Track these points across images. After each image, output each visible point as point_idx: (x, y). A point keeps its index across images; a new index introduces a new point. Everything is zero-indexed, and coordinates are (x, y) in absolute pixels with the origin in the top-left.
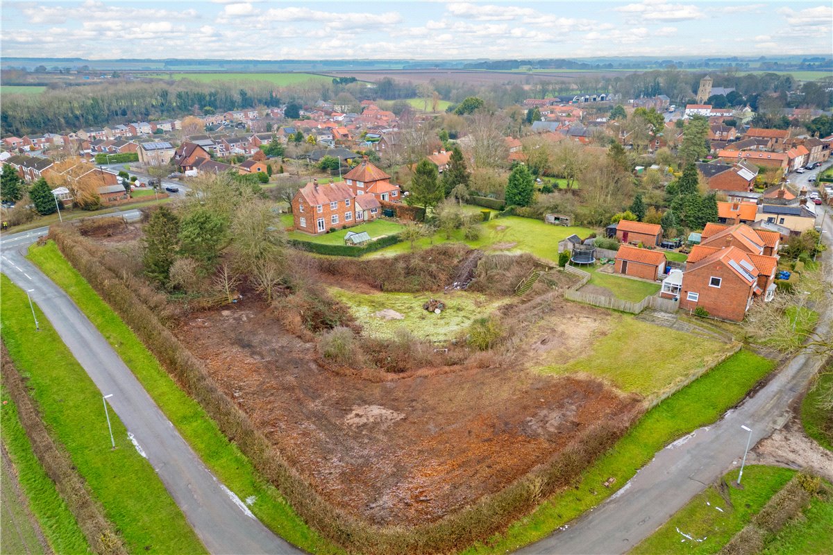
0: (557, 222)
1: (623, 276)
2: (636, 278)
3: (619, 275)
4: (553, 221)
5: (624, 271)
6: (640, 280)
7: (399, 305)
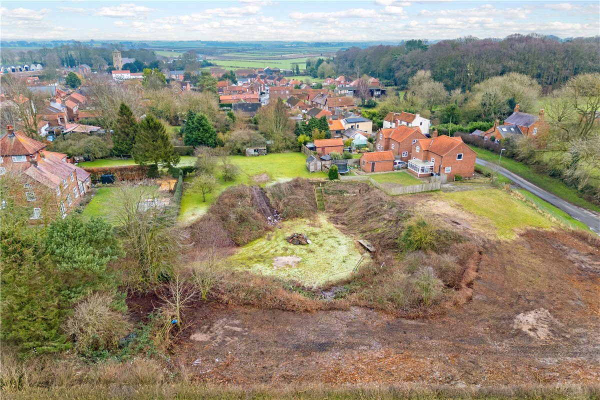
0: (257, 153)
1: (373, 173)
2: (382, 173)
3: (370, 174)
4: (253, 153)
5: (373, 171)
6: (384, 173)
7: (272, 251)
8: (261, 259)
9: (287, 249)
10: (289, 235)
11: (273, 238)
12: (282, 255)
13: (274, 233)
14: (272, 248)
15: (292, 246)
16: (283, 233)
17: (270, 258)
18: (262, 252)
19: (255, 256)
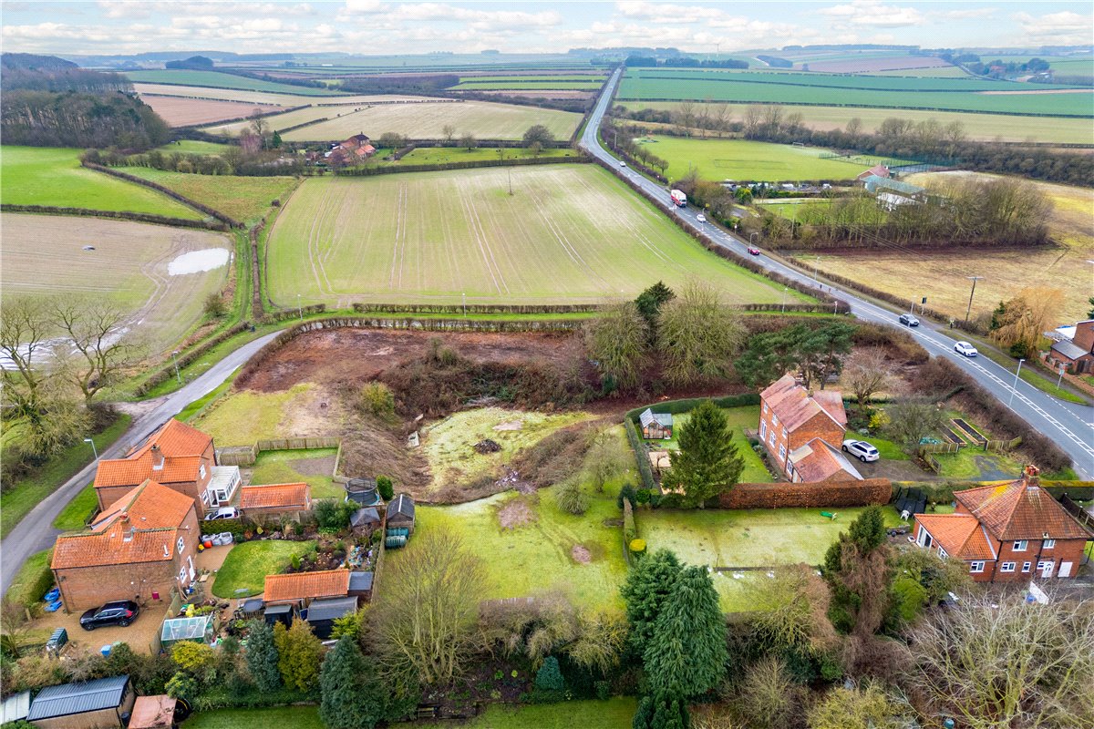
7: (521, 436)
8: (534, 428)
9: (505, 438)
10: (497, 455)
11: (517, 450)
12: (512, 431)
13: (513, 458)
14: (520, 440)
15: (498, 441)
16: (501, 458)
17: (524, 429)
18: (532, 434)
19: (540, 430)
